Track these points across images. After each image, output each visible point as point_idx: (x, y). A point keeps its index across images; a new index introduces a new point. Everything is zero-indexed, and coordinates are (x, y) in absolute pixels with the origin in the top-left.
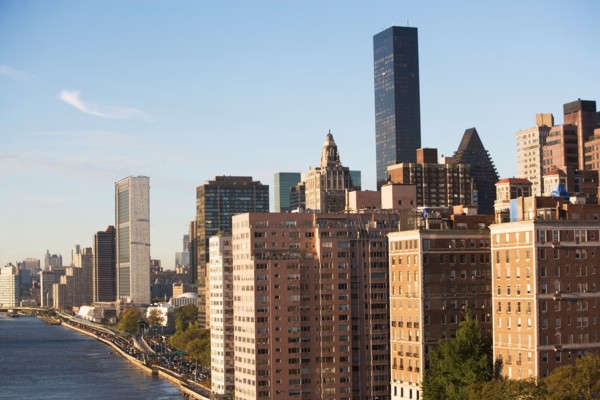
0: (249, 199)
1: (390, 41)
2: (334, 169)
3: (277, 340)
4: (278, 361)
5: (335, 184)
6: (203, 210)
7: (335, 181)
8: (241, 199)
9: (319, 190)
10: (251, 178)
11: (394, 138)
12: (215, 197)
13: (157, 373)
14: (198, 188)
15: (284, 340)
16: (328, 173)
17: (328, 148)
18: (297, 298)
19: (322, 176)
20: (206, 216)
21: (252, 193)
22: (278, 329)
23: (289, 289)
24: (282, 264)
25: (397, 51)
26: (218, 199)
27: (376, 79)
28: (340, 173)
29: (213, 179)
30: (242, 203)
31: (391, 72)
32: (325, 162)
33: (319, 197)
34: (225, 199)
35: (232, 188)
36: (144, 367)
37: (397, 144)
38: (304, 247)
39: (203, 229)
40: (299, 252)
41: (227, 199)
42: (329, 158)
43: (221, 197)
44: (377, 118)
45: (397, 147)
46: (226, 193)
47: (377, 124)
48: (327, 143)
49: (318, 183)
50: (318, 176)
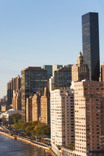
0: (40, 75)
1: (88, 18)
2: (83, 65)
3: (93, 126)
4: (93, 133)
5: (83, 70)
6: (24, 79)
7: (83, 69)
8: (38, 75)
9: (77, 72)
10: (41, 67)
11: (90, 53)
12: (28, 74)
13: (16, 138)
14: (22, 71)
15: (95, 126)
16: (81, 66)
17: (80, 57)
18: (99, 111)
19: (79, 68)
20: (25, 81)
21: (41, 73)
22: (93, 122)
23: (97, 108)
24: (94, 99)
25: (91, 21)
26: (30, 75)
27: (83, 32)
28: (85, 66)
29: (27, 68)
30: (38, 76)
31: (89, 29)
32: (79, 62)
33: (77, 75)
34: (32, 75)
35: (34, 71)
36: (10, 136)
37: (91, 55)
38: (101, 93)
39: (24, 86)
40: (100, 95)
41: (33, 75)
42: (81, 61)
43: (30, 74)
44: (83, 46)
45: (91, 56)
46: (32, 73)
47: (83, 48)
48: (80, 56)
49: (77, 70)
50: (77, 67)
